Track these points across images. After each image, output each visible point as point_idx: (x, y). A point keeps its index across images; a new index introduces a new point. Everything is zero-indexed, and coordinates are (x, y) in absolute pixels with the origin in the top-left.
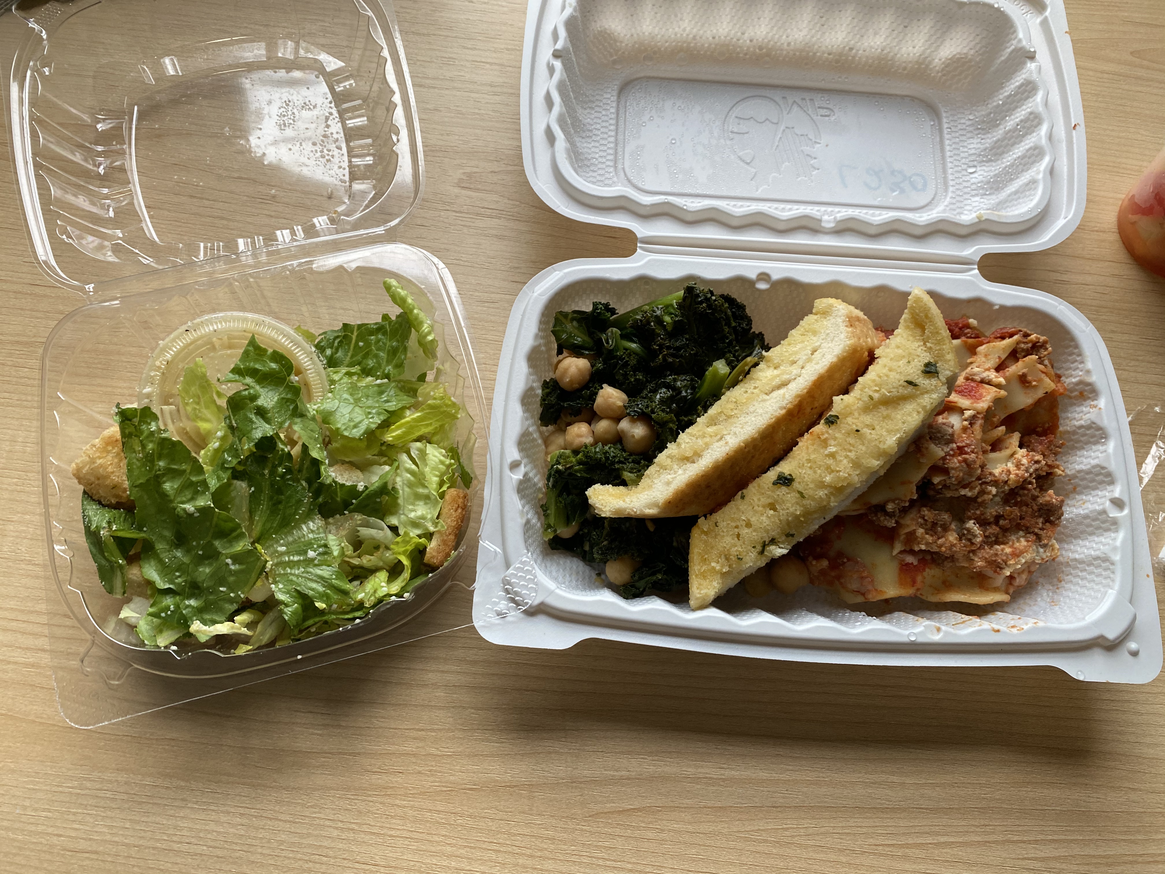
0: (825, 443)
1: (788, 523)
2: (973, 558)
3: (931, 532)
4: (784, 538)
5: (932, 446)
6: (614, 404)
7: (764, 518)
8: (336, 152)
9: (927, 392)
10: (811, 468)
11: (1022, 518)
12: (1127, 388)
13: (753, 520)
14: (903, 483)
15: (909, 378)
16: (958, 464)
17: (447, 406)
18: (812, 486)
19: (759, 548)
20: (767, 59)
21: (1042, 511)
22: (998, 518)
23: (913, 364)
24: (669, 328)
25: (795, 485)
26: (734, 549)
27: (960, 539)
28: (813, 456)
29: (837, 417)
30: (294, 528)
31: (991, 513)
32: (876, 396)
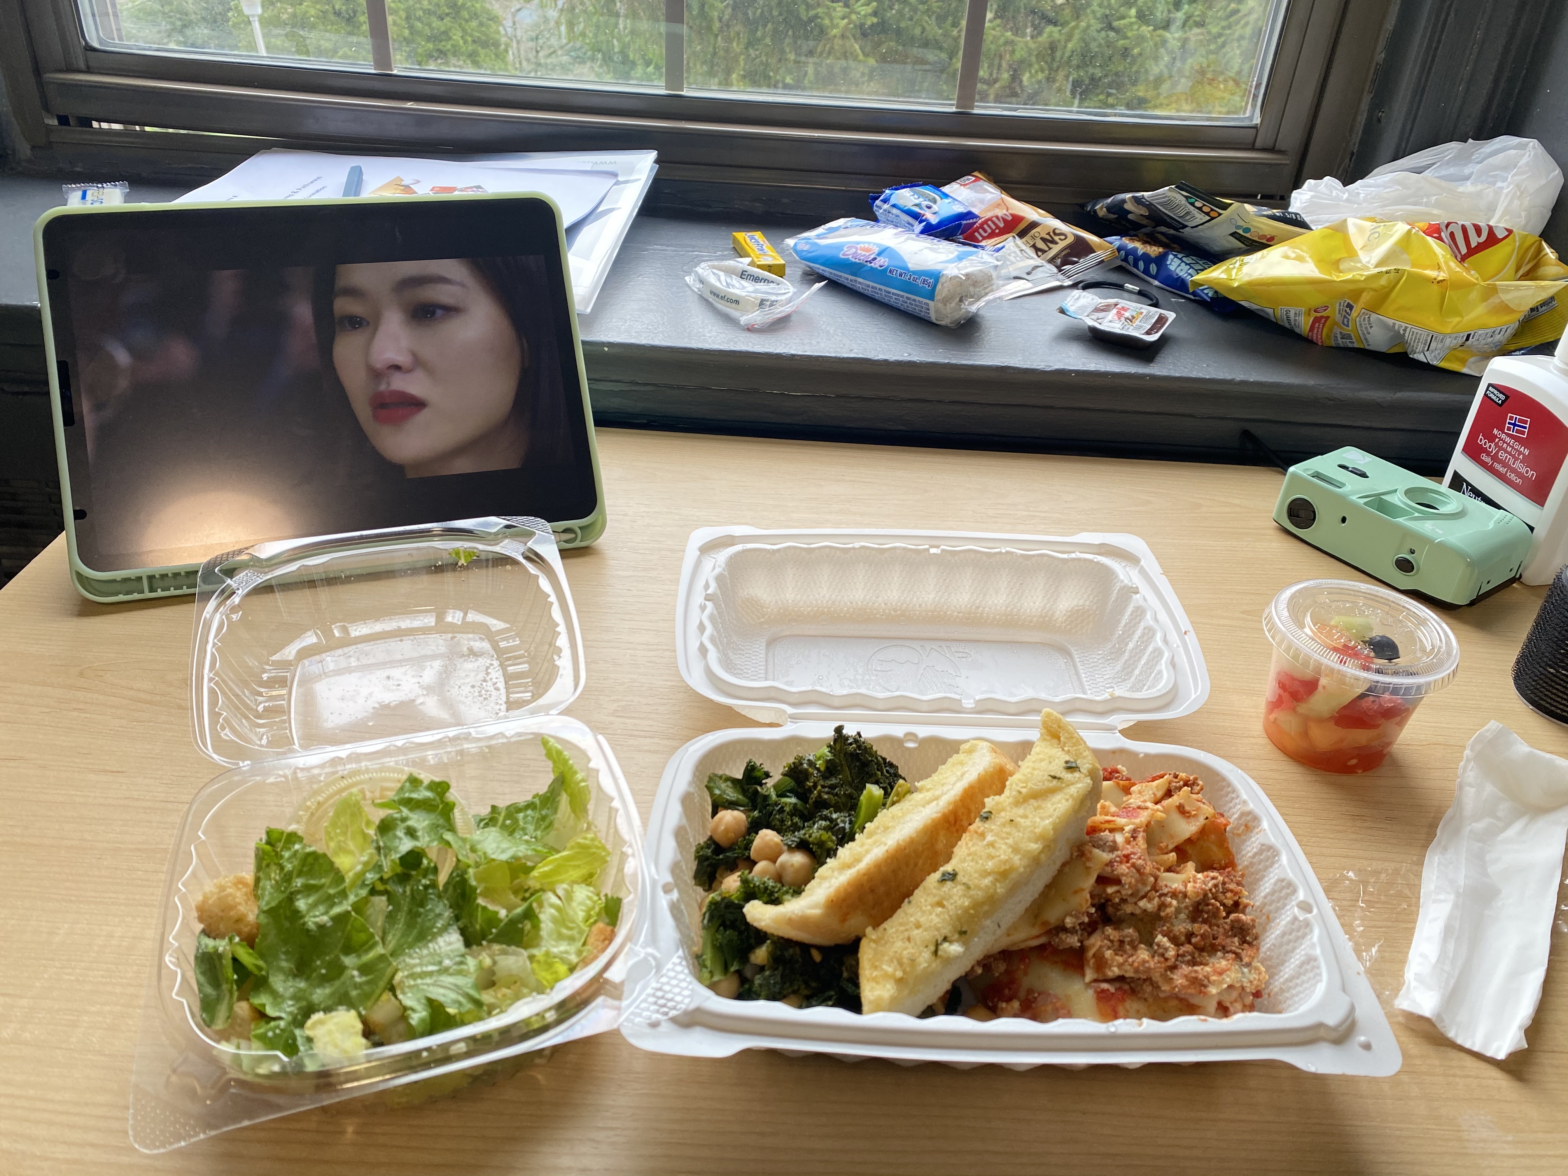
0: (982, 835)
1: (959, 918)
2: (1172, 976)
3: (1120, 953)
4: (956, 936)
5: (1096, 851)
6: (771, 840)
7: (933, 916)
8: (494, 693)
9: (1072, 784)
10: (972, 860)
11: (1215, 938)
12: (1314, 861)
13: (922, 920)
14: (1076, 892)
15: (1053, 774)
16: (1127, 870)
17: (597, 847)
18: (976, 875)
19: (933, 948)
20: (902, 618)
21: (1235, 930)
22: (1190, 935)
23: (1054, 763)
24: (822, 769)
25: (959, 878)
26: (905, 952)
27: (1153, 957)
28: (973, 849)
29: (990, 812)
30: (430, 941)
31: (1179, 930)
32: (1024, 791)
